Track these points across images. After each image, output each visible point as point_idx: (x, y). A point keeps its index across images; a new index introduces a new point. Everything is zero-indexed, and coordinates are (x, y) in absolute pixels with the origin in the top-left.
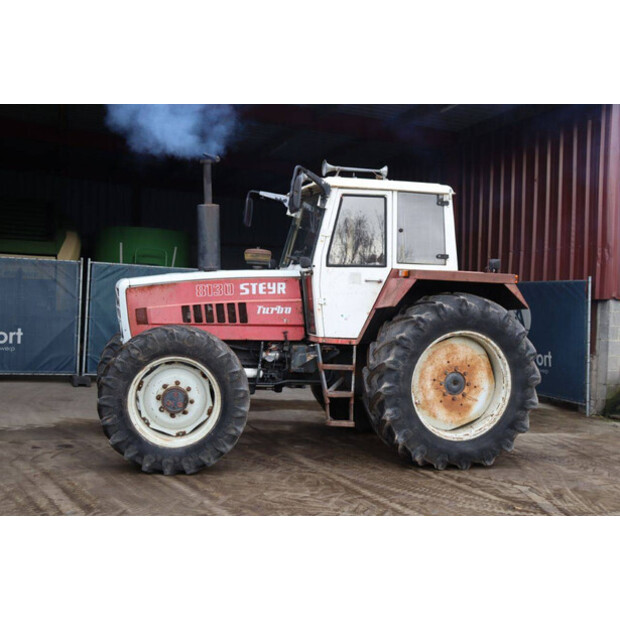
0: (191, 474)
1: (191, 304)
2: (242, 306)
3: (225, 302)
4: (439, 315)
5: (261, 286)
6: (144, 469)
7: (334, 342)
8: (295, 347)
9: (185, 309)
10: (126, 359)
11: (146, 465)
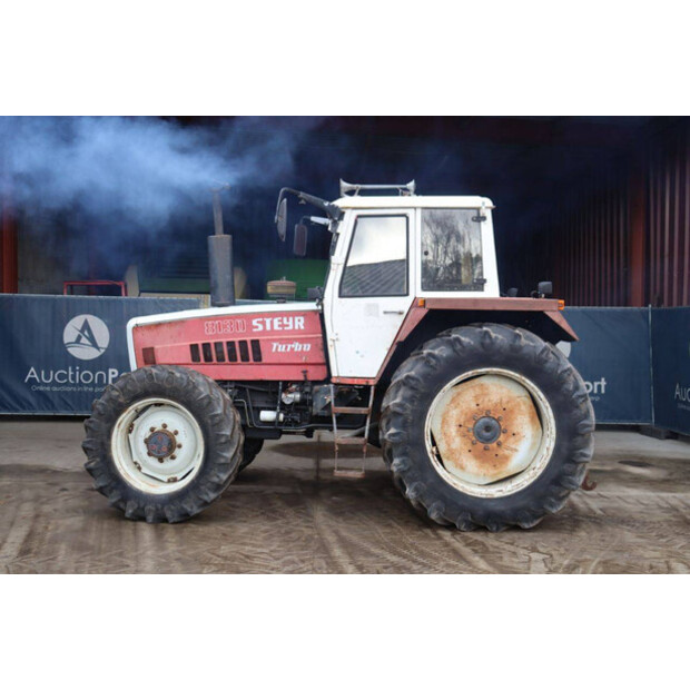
0: (174, 523)
1: (200, 342)
2: (256, 343)
3: (236, 340)
4: (454, 351)
5: (276, 321)
6: (128, 515)
7: (349, 382)
8: (316, 388)
9: (194, 348)
10: (107, 401)
11: (129, 511)
